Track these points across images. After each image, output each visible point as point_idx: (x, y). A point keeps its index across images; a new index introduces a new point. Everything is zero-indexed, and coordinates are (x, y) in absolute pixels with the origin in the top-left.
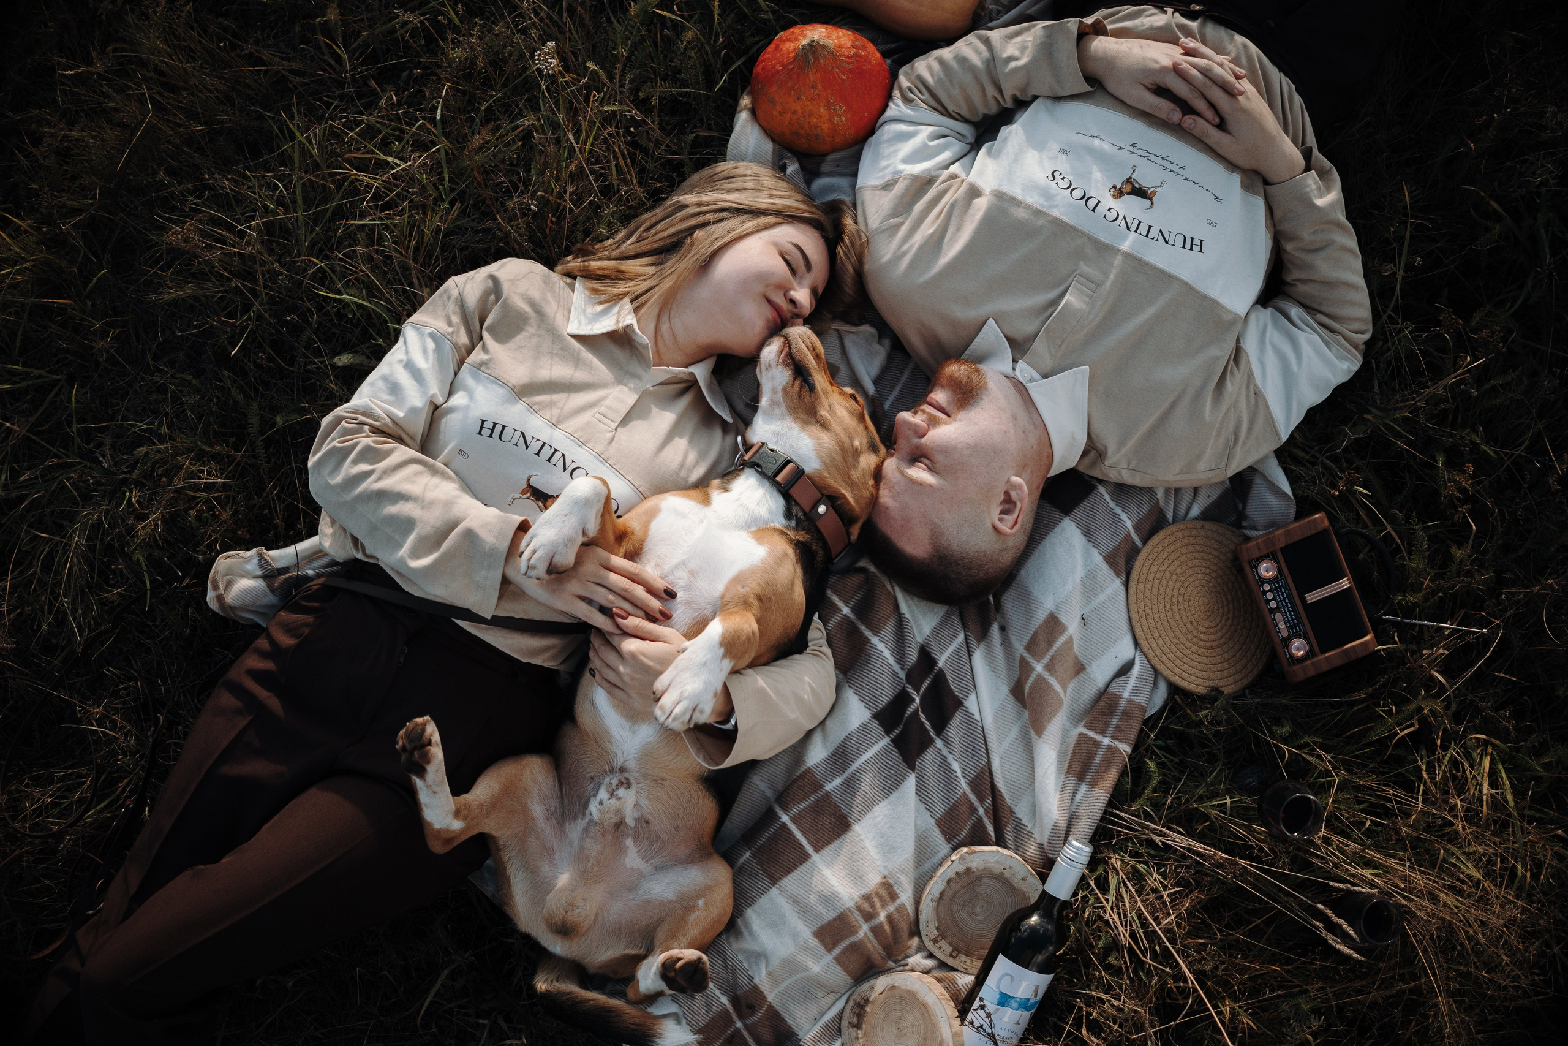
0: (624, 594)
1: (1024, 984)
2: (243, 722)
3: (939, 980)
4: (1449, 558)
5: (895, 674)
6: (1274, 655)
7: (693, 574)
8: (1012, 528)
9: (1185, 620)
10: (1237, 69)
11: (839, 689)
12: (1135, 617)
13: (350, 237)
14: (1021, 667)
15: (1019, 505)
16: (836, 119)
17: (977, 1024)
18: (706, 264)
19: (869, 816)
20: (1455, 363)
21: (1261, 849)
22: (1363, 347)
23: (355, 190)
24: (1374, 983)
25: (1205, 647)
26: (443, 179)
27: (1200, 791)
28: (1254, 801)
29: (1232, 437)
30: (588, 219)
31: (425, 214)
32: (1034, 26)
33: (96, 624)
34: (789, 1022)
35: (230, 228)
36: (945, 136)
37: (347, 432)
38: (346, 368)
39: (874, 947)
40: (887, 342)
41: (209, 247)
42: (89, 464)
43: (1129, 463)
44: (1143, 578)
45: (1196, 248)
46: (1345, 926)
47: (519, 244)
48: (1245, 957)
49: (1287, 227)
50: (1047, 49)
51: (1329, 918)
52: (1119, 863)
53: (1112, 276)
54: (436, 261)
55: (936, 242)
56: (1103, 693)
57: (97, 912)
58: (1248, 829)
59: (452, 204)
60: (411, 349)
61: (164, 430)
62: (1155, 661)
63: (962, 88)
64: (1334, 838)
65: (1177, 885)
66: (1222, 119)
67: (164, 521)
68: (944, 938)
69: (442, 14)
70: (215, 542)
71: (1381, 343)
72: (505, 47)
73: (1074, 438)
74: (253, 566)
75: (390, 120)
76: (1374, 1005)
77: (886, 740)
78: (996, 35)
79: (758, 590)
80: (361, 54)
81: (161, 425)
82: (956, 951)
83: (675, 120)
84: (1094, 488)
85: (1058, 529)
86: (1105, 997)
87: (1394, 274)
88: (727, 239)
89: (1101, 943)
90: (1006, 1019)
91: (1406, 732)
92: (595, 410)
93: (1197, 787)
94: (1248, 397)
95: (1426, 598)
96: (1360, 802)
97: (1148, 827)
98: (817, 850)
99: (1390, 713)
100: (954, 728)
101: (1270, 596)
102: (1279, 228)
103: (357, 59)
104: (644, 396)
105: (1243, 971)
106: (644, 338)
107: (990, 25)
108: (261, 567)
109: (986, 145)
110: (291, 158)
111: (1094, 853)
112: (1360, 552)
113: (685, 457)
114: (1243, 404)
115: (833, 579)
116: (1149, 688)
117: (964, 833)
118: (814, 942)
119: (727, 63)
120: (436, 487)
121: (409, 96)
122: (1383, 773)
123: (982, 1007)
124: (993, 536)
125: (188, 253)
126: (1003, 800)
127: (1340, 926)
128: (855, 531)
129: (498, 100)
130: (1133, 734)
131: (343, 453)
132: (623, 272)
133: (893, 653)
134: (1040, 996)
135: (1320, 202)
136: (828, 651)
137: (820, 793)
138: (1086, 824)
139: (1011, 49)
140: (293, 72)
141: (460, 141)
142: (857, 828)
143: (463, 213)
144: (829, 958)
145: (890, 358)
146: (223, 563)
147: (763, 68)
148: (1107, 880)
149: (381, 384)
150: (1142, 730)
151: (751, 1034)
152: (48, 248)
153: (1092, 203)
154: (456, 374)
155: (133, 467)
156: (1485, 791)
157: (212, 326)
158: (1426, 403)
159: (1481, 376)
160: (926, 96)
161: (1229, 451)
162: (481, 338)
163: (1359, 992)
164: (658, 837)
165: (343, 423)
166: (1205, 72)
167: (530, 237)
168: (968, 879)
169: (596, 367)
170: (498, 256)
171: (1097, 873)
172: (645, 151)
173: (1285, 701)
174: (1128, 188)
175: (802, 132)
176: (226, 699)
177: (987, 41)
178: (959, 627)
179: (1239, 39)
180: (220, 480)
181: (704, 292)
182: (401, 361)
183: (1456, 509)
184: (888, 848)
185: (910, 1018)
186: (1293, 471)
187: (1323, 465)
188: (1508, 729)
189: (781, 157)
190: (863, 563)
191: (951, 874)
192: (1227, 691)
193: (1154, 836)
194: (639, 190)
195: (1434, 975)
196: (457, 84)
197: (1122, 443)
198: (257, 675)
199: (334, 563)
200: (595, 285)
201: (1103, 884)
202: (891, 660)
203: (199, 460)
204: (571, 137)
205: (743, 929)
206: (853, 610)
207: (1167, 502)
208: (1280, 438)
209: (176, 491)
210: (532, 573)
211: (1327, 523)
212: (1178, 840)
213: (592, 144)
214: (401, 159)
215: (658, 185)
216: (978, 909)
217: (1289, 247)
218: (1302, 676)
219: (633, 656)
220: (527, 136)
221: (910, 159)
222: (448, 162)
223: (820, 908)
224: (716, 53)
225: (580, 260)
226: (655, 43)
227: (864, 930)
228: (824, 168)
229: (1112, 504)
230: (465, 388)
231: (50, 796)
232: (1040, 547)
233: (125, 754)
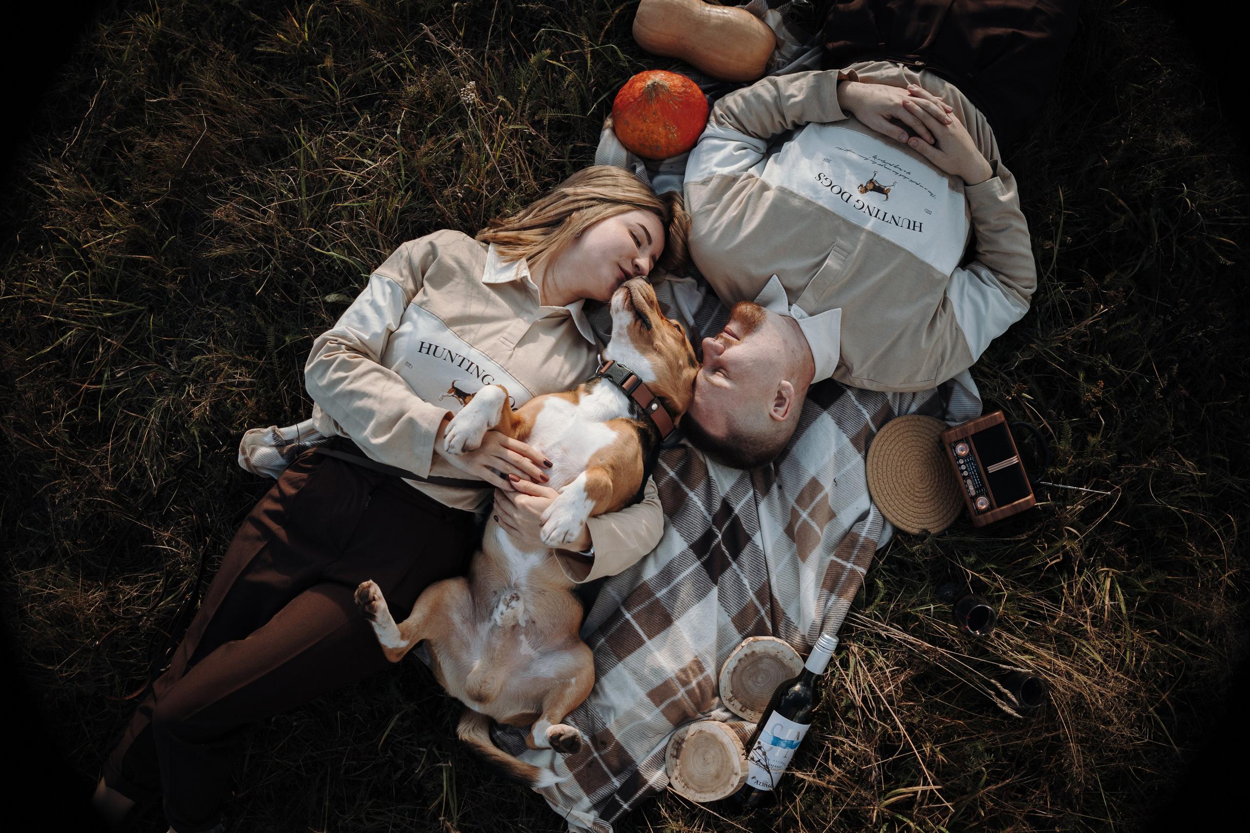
0: (516, 464)
1: (790, 731)
2: (261, 545)
3: (732, 727)
4: (1086, 443)
5: (705, 518)
6: (965, 508)
7: (565, 451)
8: (783, 416)
9: (905, 483)
10: (947, 107)
11: (666, 527)
12: (871, 481)
13: (337, 214)
14: (792, 514)
15: (788, 400)
16: (670, 136)
17: (756, 759)
18: (579, 237)
19: (686, 615)
20: (1093, 309)
21: (953, 641)
22: (1030, 298)
23: (340, 182)
24: (1028, 732)
25: (918, 502)
26: (401, 175)
27: (913, 600)
28: (950, 608)
29: (940, 359)
30: (499, 203)
31: (388, 198)
32: (807, 74)
33: (166, 476)
34: (630, 753)
35: (257, 208)
36: (745, 148)
37: (330, 349)
38: (333, 303)
39: (688, 704)
40: (703, 289)
41: (243, 220)
42: (162, 367)
43: (869, 376)
44: (877, 454)
45: (917, 229)
46: (1009, 695)
47: (451, 219)
48: (941, 714)
49: (979, 215)
50: (816, 90)
51: (998, 689)
52: (857, 649)
53: (859, 247)
54: (395, 230)
55: (738, 222)
56: (848, 533)
57: (168, 669)
58: (946, 627)
59: (407, 191)
60: (375, 293)
61: (212, 345)
62: (884, 511)
63: (758, 117)
64: (1005, 635)
65: (896, 664)
66: (936, 140)
67: (211, 407)
68: (736, 698)
69: (403, 62)
70: (244, 421)
71: (1042, 295)
72: (445, 84)
73: (830, 358)
74: (269, 439)
75: (366, 134)
76: (1027, 747)
77: (698, 563)
78: (781, 80)
79: (611, 462)
80: (348, 89)
81: (209, 341)
82: (745, 707)
83: (560, 135)
84: (844, 391)
85: (819, 420)
86: (845, 740)
87: (1052, 248)
88: (594, 220)
89: (843, 704)
90: (777, 754)
91: (1054, 562)
92: (500, 335)
93: (911, 597)
94: (951, 331)
95: (1070, 470)
96: (1022, 610)
97: (876, 625)
98: (650, 638)
99: (1043, 549)
100: (746, 555)
101: (963, 467)
102: (974, 215)
103: (345, 92)
104: (534, 325)
105: (939, 723)
106: (535, 286)
107: (778, 72)
108: (275, 439)
109: (774, 155)
110: (299, 160)
111: (840, 642)
112: (1026, 438)
113: (562, 368)
114: (948, 336)
115: (663, 452)
116: (879, 530)
117: (751, 627)
118: (647, 700)
119: (597, 95)
120: (390, 388)
121: (379, 118)
122: (1038, 590)
123: (760, 748)
124: (770, 421)
125: (229, 224)
126: (778, 605)
127: (1006, 694)
128: (677, 421)
129: (440, 120)
130: (868, 561)
131: (327, 365)
132: (521, 240)
133: (704, 503)
134: (801, 739)
135: (1003, 198)
136: (659, 502)
137: (652, 599)
138: (834, 623)
139: (791, 90)
140: (302, 101)
141: (412, 149)
142: (677, 623)
143: (414, 197)
144: (657, 711)
145: (705, 300)
146: (249, 437)
147: (621, 100)
148: (848, 660)
149: (354, 316)
150: (874, 558)
151: (604, 761)
152: (137, 220)
153: (846, 196)
154: (405, 310)
155: (191, 369)
156: (1106, 602)
157: (244, 274)
158: (1073, 336)
159: (1110, 318)
160: (733, 121)
161: (938, 368)
162: (422, 286)
163: (1018, 738)
164: (542, 632)
165: (328, 343)
166: (925, 108)
167: (459, 215)
168: (753, 660)
169: (502, 306)
170: (437, 227)
171: (842, 656)
172: (539, 156)
173: (972, 539)
174: (871, 186)
175: (647, 144)
176: (250, 529)
177: (775, 84)
178: (750, 486)
179: (948, 85)
180: (248, 380)
181: (577, 256)
182: (368, 301)
183: (1091, 409)
184: (698, 637)
185: (712, 752)
186: (981, 382)
187: (1003, 379)
188: (1123, 560)
189: (633, 161)
190: (684, 441)
191: (742, 655)
192: (933, 532)
193: (881, 631)
194: (534, 183)
195: (1068, 728)
196: (412, 109)
197: (863, 362)
198: (270, 513)
199: (322, 438)
200: (502, 248)
201: (845, 664)
202: (702, 508)
203: (234, 365)
204: (487, 147)
205: (599, 691)
206: (677, 473)
207: (894, 401)
208: (972, 360)
209: (220, 386)
210: (451, 450)
211: (1003, 419)
212: (897, 634)
213: (502, 152)
214: (373, 161)
215: (547, 179)
216: (760, 679)
217: (981, 228)
218: (984, 523)
219: (524, 507)
220: (458, 145)
221: (720, 164)
222: (404, 163)
223: (652, 678)
224: (589, 89)
225: (492, 231)
226: (547, 82)
227: (681, 693)
228: (662, 168)
229: (856, 403)
230: (411, 320)
231: (136, 591)
232: (807, 432)
233: (185, 564)
